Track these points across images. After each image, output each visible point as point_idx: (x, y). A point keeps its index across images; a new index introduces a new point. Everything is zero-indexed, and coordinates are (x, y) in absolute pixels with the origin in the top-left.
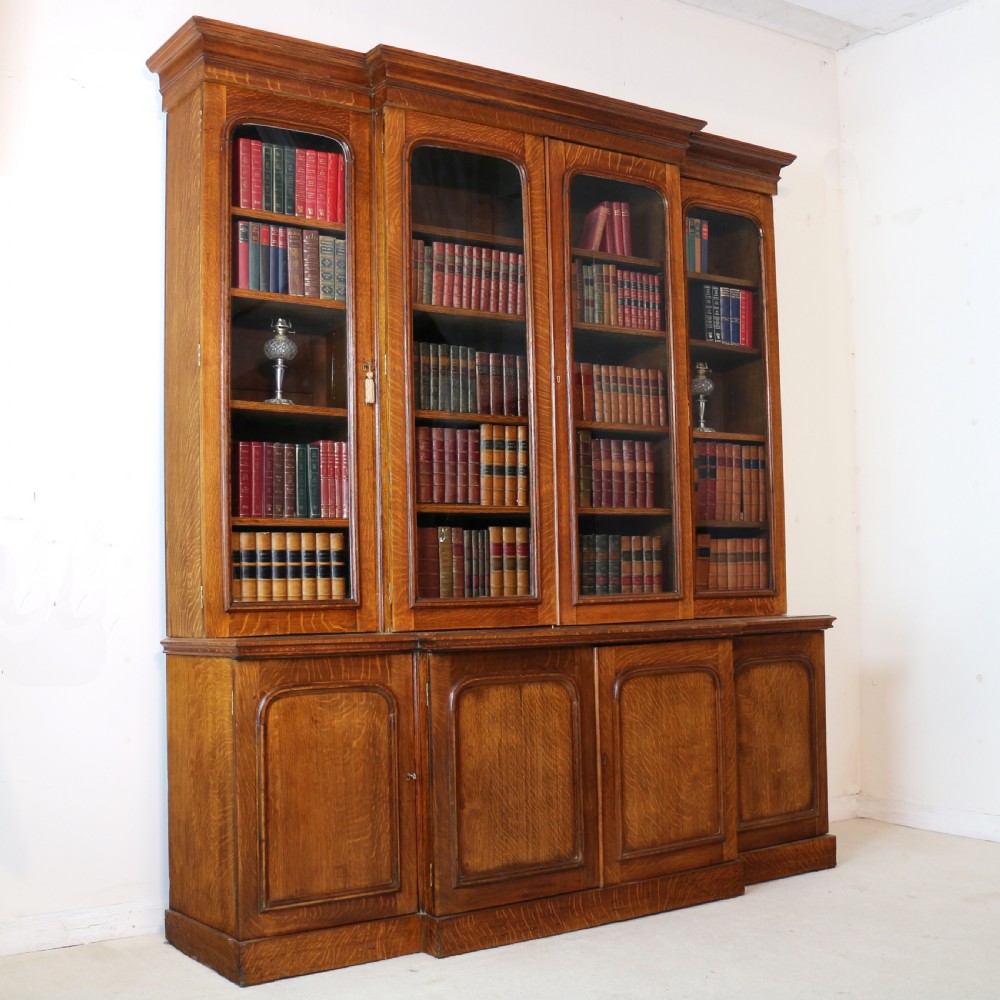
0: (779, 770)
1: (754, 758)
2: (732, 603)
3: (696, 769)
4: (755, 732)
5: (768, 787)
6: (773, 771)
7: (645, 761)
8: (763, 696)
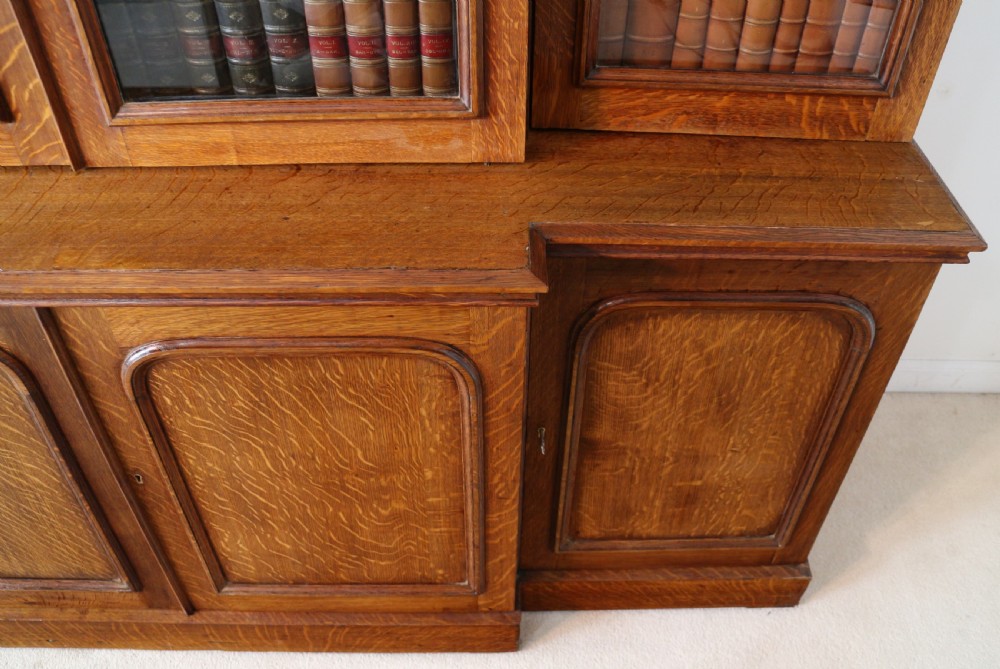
0: (699, 483)
1: (627, 464)
2: (722, 103)
3: (400, 506)
4: (637, 426)
5: (657, 503)
6: (678, 484)
7: (250, 487)
8: (678, 368)
